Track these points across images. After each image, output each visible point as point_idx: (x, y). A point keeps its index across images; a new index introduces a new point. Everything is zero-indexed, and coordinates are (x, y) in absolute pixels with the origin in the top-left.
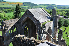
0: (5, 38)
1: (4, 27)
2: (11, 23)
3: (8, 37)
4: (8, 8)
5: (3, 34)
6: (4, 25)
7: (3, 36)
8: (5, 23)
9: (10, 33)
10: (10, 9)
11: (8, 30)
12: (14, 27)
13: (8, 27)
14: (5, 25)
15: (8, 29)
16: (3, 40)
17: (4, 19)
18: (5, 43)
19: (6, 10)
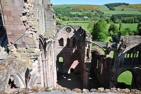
0: (116, 63)
1: (118, 46)
2: (132, 41)
3: (121, 62)
4: (129, 16)
5: (114, 56)
6: (120, 43)
7: (113, 59)
8: (122, 40)
9: (125, 57)
10: (132, 18)
11: (124, 52)
12: (134, 50)
13: (125, 48)
14: (122, 43)
15: (124, 50)
16: (113, 65)
17: (119, 33)
18: (114, 70)
19: (125, 19)
